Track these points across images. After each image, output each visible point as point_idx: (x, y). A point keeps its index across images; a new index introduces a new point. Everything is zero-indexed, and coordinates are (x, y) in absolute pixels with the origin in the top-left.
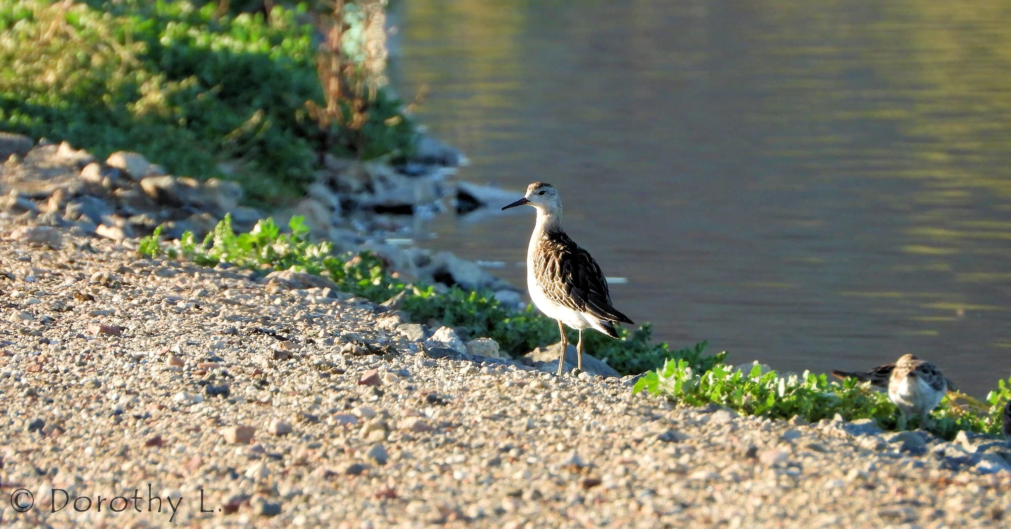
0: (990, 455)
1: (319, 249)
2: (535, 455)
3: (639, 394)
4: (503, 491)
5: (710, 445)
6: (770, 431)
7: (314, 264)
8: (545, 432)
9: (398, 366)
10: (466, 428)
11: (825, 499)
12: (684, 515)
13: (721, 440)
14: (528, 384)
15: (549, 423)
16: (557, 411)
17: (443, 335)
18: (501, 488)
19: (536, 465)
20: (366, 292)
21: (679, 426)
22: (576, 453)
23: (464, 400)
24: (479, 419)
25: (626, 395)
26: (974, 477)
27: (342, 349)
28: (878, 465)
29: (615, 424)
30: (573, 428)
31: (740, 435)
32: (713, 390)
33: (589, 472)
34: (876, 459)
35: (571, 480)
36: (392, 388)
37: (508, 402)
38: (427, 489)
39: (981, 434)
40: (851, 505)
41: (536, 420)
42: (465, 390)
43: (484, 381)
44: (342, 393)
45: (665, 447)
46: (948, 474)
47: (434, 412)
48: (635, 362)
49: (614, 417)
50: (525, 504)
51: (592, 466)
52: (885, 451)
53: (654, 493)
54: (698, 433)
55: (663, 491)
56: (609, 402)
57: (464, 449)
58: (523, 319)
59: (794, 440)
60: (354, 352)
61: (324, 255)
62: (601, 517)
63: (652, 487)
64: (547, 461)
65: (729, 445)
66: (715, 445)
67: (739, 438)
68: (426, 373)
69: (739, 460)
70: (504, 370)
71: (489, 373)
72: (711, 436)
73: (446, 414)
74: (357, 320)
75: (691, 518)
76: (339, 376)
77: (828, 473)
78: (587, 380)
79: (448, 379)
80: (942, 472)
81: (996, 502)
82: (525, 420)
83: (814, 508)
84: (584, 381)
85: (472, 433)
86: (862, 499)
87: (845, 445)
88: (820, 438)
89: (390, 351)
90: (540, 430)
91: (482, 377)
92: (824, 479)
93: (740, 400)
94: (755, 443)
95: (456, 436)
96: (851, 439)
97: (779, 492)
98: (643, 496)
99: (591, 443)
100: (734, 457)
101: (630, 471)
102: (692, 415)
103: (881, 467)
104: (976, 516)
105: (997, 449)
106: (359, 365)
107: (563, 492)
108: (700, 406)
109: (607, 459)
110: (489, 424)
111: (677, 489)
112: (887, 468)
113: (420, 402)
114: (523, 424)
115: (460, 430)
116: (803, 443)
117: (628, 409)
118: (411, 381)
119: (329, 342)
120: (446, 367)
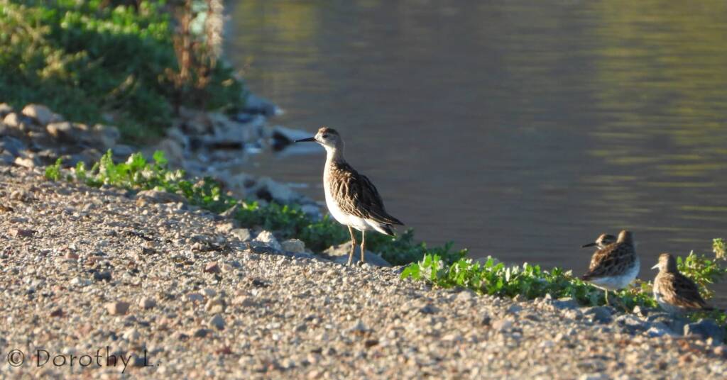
0: (657, 323)
1: (175, 174)
2: (331, 323)
3: (405, 280)
4: (307, 349)
5: (456, 316)
6: (499, 306)
7: (172, 185)
8: (338, 306)
9: (231, 259)
10: (281, 304)
11: (539, 355)
12: (437, 366)
13: (464, 312)
14: (326, 272)
15: (341, 300)
16: (347, 291)
17: (264, 237)
18: (306, 346)
19: (332, 330)
20: (209, 205)
21: (434, 303)
22: (360, 322)
23: (280, 283)
24: (290, 297)
25: (396, 280)
26: (646, 339)
27: (192, 247)
28: (577, 331)
29: (388, 301)
30: (358, 304)
31: (478, 308)
32: (459, 276)
33: (369, 335)
34: (576, 326)
35: (356, 341)
36: (228, 275)
37: (311, 285)
38: (253, 347)
39: (651, 308)
40: (558, 359)
41: (332, 298)
42: (280, 276)
43: (294, 270)
44: (192, 278)
45: (424, 317)
46: (628, 337)
47: (258, 292)
48: (402, 256)
49: (387, 296)
50: (324, 358)
51: (372, 331)
52: (582, 321)
53: (416, 350)
54: (447, 308)
55: (423, 349)
56: (383, 285)
57: (280, 319)
58: (322, 225)
59: (517, 313)
60: (200, 248)
61: (178, 179)
62: (378, 368)
63: (415, 346)
64: (339, 327)
65: (470, 316)
66: (460, 316)
67: (477, 311)
68: (252, 264)
69: (477, 327)
70: (308, 262)
71: (297, 264)
72: (457, 309)
73: (267, 294)
74: (202, 226)
75: (444, 368)
76: (190, 266)
77: (541, 336)
78: (368, 269)
79: (268, 268)
80: (623, 335)
81: (662, 357)
82: (323, 298)
83: (531, 361)
84: (366, 270)
85: (285, 307)
86: (565, 355)
87: (553, 316)
88: (535, 310)
89: (226, 248)
90: (334, 305)
91: (293, 267)
92: (539, 340)
93: (478, 284)
94: (489, 314)
95: (274, 309)
96: (558, 312)
97: (506, 350)
98: (408, 352)
99: (371, 315)
100: (474, 325)
101: (400, 335)
102: (444, 294)
103: (579, 332)
104: (647, 367)
105: (663, 319)
106: (204, 258)
107: (351, 349)
108: (449, 288)
109: (383, 326)
110: (297, 301)
111: (433, 348)
112: (584, 332)
113: (248, 285)
114: (322, 301)
115: (277, 305)
116: (523, 315)
117: (397, 290)
118: (242, 270)
119: (183, 242)
120: (267, 260)
